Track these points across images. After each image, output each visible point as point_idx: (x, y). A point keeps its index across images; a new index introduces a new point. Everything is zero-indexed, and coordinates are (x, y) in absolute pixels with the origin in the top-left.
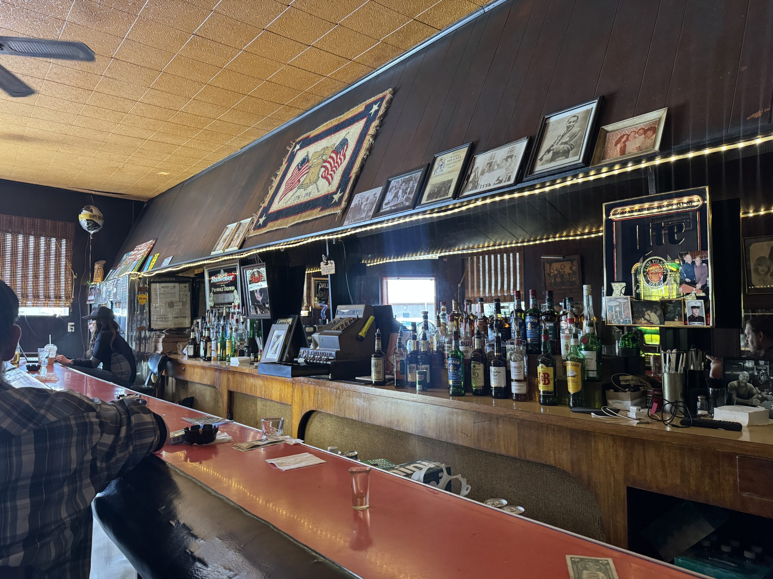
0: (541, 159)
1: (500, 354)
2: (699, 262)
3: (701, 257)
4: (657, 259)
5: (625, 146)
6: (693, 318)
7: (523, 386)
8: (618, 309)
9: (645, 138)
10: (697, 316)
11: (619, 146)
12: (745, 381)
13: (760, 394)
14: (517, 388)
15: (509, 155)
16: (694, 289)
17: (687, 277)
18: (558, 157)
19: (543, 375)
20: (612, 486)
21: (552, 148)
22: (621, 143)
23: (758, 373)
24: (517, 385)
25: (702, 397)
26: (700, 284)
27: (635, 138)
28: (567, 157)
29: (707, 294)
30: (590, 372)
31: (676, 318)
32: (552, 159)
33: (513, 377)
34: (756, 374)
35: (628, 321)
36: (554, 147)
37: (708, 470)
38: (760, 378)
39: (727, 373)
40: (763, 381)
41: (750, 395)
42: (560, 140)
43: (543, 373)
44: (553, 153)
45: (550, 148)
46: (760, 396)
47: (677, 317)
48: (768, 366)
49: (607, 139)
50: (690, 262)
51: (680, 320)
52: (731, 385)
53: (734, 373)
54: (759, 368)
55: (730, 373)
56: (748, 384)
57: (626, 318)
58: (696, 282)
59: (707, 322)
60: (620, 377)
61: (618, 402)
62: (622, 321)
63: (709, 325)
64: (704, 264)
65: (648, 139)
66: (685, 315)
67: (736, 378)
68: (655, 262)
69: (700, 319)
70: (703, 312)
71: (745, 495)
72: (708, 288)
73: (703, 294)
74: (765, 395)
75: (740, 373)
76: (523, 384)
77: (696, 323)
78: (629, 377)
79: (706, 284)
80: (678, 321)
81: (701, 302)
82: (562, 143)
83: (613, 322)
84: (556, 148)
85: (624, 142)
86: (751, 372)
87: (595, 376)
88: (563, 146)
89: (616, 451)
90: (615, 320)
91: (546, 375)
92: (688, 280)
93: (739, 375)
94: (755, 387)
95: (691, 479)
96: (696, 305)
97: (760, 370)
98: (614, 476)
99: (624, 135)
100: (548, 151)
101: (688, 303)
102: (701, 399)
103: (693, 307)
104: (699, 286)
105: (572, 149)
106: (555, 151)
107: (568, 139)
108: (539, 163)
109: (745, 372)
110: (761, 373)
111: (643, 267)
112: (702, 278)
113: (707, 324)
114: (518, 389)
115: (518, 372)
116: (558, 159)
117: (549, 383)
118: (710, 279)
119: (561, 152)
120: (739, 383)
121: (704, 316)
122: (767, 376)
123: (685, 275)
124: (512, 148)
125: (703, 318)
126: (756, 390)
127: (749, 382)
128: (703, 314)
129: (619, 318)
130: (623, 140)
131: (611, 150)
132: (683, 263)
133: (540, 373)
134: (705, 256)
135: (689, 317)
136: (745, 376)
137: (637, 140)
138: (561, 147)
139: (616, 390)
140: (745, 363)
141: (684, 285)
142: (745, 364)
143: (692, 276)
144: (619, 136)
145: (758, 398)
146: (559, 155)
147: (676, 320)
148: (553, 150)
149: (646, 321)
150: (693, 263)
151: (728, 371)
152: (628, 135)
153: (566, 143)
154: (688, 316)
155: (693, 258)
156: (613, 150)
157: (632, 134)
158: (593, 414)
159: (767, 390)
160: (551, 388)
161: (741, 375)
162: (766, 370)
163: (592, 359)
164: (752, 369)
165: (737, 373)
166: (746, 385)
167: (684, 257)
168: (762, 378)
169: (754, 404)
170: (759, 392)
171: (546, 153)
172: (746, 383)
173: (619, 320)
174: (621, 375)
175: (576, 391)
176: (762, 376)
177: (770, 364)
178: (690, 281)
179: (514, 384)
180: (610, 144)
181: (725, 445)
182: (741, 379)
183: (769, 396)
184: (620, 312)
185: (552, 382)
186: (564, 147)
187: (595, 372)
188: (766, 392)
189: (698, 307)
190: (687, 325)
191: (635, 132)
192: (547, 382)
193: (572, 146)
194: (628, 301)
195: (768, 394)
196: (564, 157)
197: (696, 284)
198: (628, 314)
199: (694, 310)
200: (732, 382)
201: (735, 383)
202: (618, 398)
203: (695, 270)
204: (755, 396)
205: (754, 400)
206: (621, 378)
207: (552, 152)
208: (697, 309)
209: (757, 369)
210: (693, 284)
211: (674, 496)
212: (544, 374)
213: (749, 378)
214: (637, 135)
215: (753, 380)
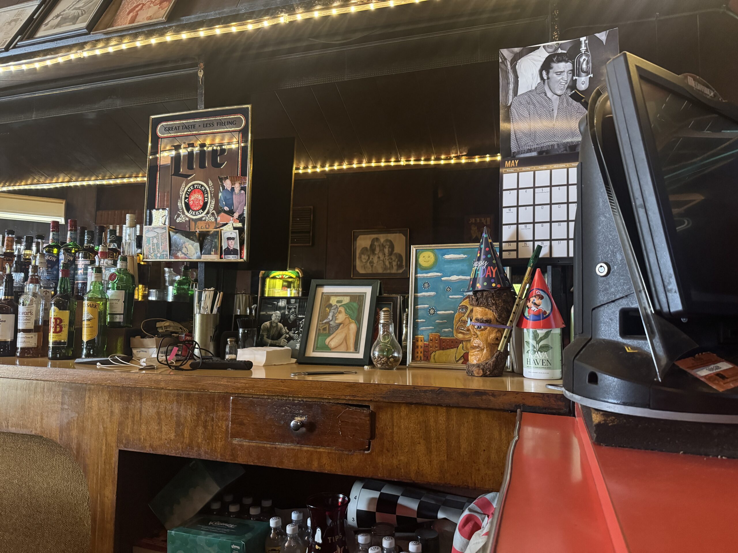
0: (47, 24)
1: (9, 297)
2: (238, 188)
3: (240, 183)
4: (199, 184)
5: (137, 14)
6: (229, 252)
7: (32, 337)
8: (155, 241)
9: (159, 8)
10: (232, 249)
11: (131, 14)
12: (276, 321)
13: (288, 333)
14: (23, 340)
15: (15, 18)
16: (232, 218)
17: (226, 205)
18: (65, 23)
19: (54, 321)
20: (104, 452)
21: (62, 13)
22: (135, 11)
23: (289, 312)
24: (24, 336)
25: (231, 339)
26: (237, 213)
27: (149, 7)
28: (74, 24)
29: (244, 225)
30: (115, 316)
31: (212, 251)
32: (58, 25)
33: (20, 327)
34: (287, 313)
35: (165, 256)
36: (65, 12)
37: (202, 417)
38: (289, 317)
39: (262, 313)
40: (292, 320)
41: (280, 335)
42: (74, 5)
43: (54, 318)
44: (61, 18)
45: (61, 13)
46: (288, 336)
47: (214, 250)
48: (297, 305)
49: (121, 6)
50: (229, 189)
51: (216, 253)
52: (264, 327)
53: (268, 313)
54: (290, 307)
55: (264, 313)
56: (279, 324)
57: (163, 251)
58: (234, 211)
59: (241, 255)
60: (157, 323)
61: (143, 351)
62: (159, 255)
63: (243, 258)
64: (243, 192)
65: (162, 9)
66: (221, 247)
67: (269, 318)
68: (197, 187)
69: (234, 252)
70: (237, 244)
71: (236, 441)
72: (245, 217)
73: (240, 225)
74: (292, 335)
75: (273, 313)
76: (32, 336)
77: (231, 256)
78: (167, 323)
79: (243, 214)
80: (214, 254)
81: (236, 233)
82: (75, 9)
83: (150, 257)
84: (67, 13)
85: (137, 11)
86: (283, 311)
87: (122, 320)
88: (74, 11)
89: (112, 406)
90: (152, 255)
91: (58, 321)
92: (226, 208)
93: (272, 315)
94: (284, 326)
95: (186, 430)
96: (232, 236)
97: (290, 309)
98: (106, 440)
99: (140, 4)
100: (57, 16)
101: (224, 233)
102: (231, 341)
103: (229, 239)
104: (236, 215)
105: (82, 14)
106: (64, 16)
107: (83, 4)
108: (43, 27)
109: (278, 312)
110: (291, 311)
111: (185, 192)
112: (240, 206)
113: (241, 258)
114: (24, 342)
115: (26, 320)
116: (64, 25)
117: (61, 331)
118: (245, 208)
119: (70, 17)
120: (271, 323)
121: (239, 249)
122: (296, 315)
123: (224, 203)
124: (21, 11)
125: (238, 250)
126: (285, 329)
127: (280, 322)
128: (237, 247)
129: (156, 252)
130: (137, 9)
131: (121, 19)
132: (223, 190)
133: (51, 318)
134: (244, 183)
135: (225, 250)
136: (277, 316)
137: (150, 9)
138: (72, 12)
139: (143, 336)
140: (279, 302)
141: (222, 214)
142: (278, 304)
143: (230, 204)
144: (135, 5)
145: (285, 338)
146: (67, 20)
147: (213, 253)
148: (62, 15)
149: (183, 256)
150: (233, 189)
151: (263, 311)
152: (144, 5)
153: (79, 8)
154: (223, 249)
155: (232, 184)
156: (124, 18)
157: (148, 3)
158: (98, 364)
159: (295, 329)
160: (64, 337)
161: (274, 315)
162: (295, 308)
163: (119, 300)
164: (284, 308)
165: (271, 313)
166: (277, 325)
167: (224, 182)
168: (292, 317)
169: (281, 344)
170: (288, 331)
171: (54, 17)
172: (277, 323)
173: (156, 255)
174: (159, 321)
175: (90, 338)
176: (291, 314)
177: (299, 303)
178: (228, 209)
179: (20, 335)
180: (123, 12)
181: (218, 385)
182: (273, 319)
183: (295, 335)
184: (157, 244)
185: (65, 330)
186: (74, 13)
187: (122, 316)
188: (293, 332)
189: (233, 239)
190: (222, 258)
191: (152, 1)
192: (58, 329)
193: (83, 12)
194: (166, 232)
195: (294, 333)
196: (71, 23)
197: (233, 213)
198: (166, 246)
199: (230, 242)
200: (265, 323)
201: (268, 323)
202: (143, 346)
203: (234, 196)
204: (284, 336)
205: (282, 340)
206: (158, 325)
207: (61, 16)
208: (232, 240)
209: (288, 308)
210: (231, 213)
211: (167, 454)
212: (56, 319)
213: (280, 318)
214: (152, 5)
215: (284, 319)
